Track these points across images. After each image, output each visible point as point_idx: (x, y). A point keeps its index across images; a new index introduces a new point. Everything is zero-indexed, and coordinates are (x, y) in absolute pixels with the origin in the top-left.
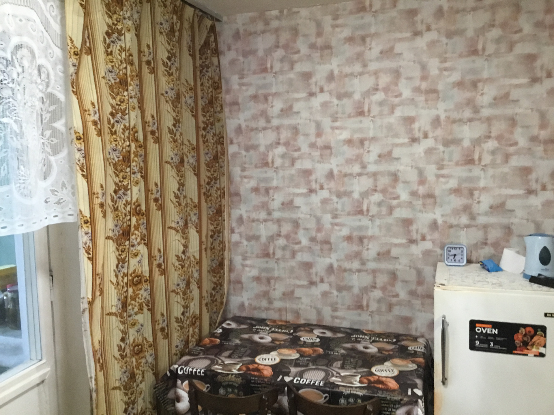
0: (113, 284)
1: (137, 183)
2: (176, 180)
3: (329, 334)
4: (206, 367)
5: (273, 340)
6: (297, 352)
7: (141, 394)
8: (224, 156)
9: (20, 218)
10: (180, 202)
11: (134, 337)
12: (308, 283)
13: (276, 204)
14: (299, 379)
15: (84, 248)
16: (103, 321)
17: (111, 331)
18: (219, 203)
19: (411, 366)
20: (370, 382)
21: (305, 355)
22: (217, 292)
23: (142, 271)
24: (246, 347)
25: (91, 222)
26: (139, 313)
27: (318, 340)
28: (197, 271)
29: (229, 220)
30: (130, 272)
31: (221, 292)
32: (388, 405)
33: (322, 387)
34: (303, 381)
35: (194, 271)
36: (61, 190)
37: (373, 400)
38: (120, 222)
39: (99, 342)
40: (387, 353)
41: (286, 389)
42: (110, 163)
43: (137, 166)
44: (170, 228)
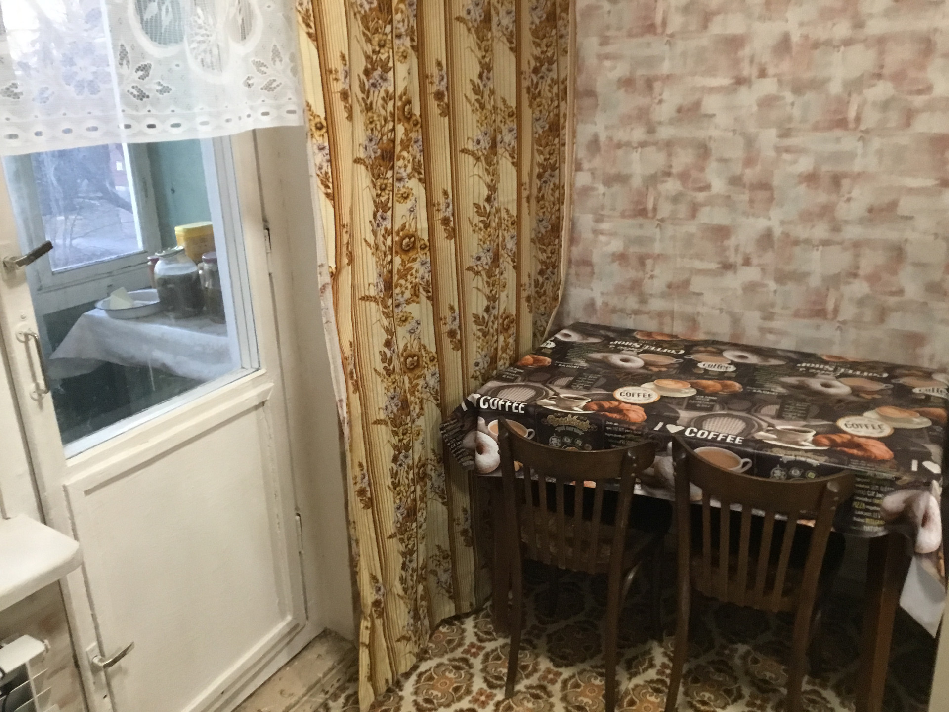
0: (369, 245)
1: (405, 57)
2: (477, 57)
3: (753, 359)
4: (528, 400)
5: (647, 365)
6: (692, 387)
7: (418, 435)
8: (568, 14)
9: (202, 109)
10: (483, 101)
11: (405, 341)
12: (719, 266)
13: (664, 111)
14: (696, 430)
15: (318, 175)
16: (355, 311)
17: (369, 327)
18: (555, 111)
19: (917, 420)
20: (834, 443)
21: (707, 391)
22: (547, 279)
23: (416, 228)
24: (597, 373)
25: (327, 126)
26: (413, 301)
27: (732, 368)
28: (512, 238)
29: (573, 144)
30: (396, 228)
31: (554, 278)
32: (868, 487)
33: (737, 445)
34: (703, 434)
35: (508, 239)
36: (272, 63)
37: (841, 474)
38: (376, 133)
39: (351, 345)
40: (869, 397)
41: (670, 444)
42: (355, 15)
43: (403, 21)
44: (464, 151)
